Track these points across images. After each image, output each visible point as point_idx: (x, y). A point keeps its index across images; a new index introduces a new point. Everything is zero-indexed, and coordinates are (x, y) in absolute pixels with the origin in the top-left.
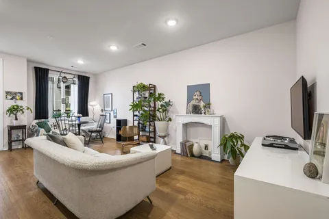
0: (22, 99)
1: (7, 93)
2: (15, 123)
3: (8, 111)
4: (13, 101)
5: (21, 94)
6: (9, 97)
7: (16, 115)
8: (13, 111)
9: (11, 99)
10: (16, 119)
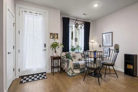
0: (57, 38)
1: (51, 34)
2: (55, 55)
3: (51, 46)
4: (53, 39)
5: (57, 34)
6: (52, 37)
7: (55, 49)
8: (54, 46)
9: (53, 38)
10: (56, 52)
